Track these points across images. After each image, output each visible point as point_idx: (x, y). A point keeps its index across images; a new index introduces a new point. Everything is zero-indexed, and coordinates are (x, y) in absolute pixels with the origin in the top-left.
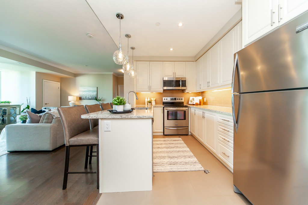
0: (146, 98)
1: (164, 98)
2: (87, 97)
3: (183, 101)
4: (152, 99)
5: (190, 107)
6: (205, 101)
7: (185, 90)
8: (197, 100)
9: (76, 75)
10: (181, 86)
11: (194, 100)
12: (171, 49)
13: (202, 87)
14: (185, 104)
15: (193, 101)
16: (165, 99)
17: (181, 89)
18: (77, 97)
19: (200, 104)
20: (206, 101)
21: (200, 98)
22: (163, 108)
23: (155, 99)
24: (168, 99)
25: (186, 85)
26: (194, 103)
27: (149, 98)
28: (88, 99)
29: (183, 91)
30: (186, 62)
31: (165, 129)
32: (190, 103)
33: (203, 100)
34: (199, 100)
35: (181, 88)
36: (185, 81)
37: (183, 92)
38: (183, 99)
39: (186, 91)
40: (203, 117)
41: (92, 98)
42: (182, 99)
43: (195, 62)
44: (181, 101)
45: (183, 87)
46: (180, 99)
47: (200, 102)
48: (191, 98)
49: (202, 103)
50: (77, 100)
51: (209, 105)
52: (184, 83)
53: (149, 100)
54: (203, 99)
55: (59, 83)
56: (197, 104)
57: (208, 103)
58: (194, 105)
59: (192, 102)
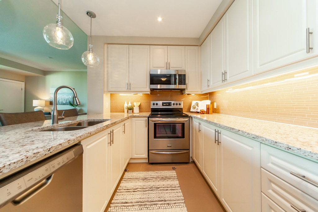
0: (126, 102)
1: (152, 102)
2: (60, 101)
3: (182, 106)
4: (135, 104)
5: (192, 117)
6: (215, 107)
7: (184, 89)
8: (203, 105)
9: (46, 73)
10: (177, 84)
11: (199, 105)
12: (160, 19)
13: (211, 83)
14: (185, 112)
15: (197, 106)
16: (154, 104)
17: (177, 88)
18: (46, 101)
19: (208, 112)
20: (217, 106)
21: (208, 102)
22: (147, 118)
23: (139, 104)
24: (160, 104)
25: (185, 82)
26: (199, 111)
27: (130, 102)
28: (62, 104)
29: (182, 91)
30: (186, 46)
31: (150, 153)
32: (192, 110)
33: (213, 106)
34: (207, 105)
35: (177, 86)
36: (185, 75)
37: (182, 94)
38: (182, 103)
39: (187, 92)
40: (216, 140)
41: (67, 102)
42: (180, 104)
43: (200, 47)
44: (178, 107)
45: (181, 84)
46: (177, 104)
47: (208, 109)
48: (194, 103)
49: (211, 111)
50: (46, 106)
51: (222, 113)
52: (182, 79)
53: (130, 105)
54: (212, 103)
55: (23, 84)
56: (202, 112)
57: (221, 111)
58: (198, 113)
59: (195, 108)
